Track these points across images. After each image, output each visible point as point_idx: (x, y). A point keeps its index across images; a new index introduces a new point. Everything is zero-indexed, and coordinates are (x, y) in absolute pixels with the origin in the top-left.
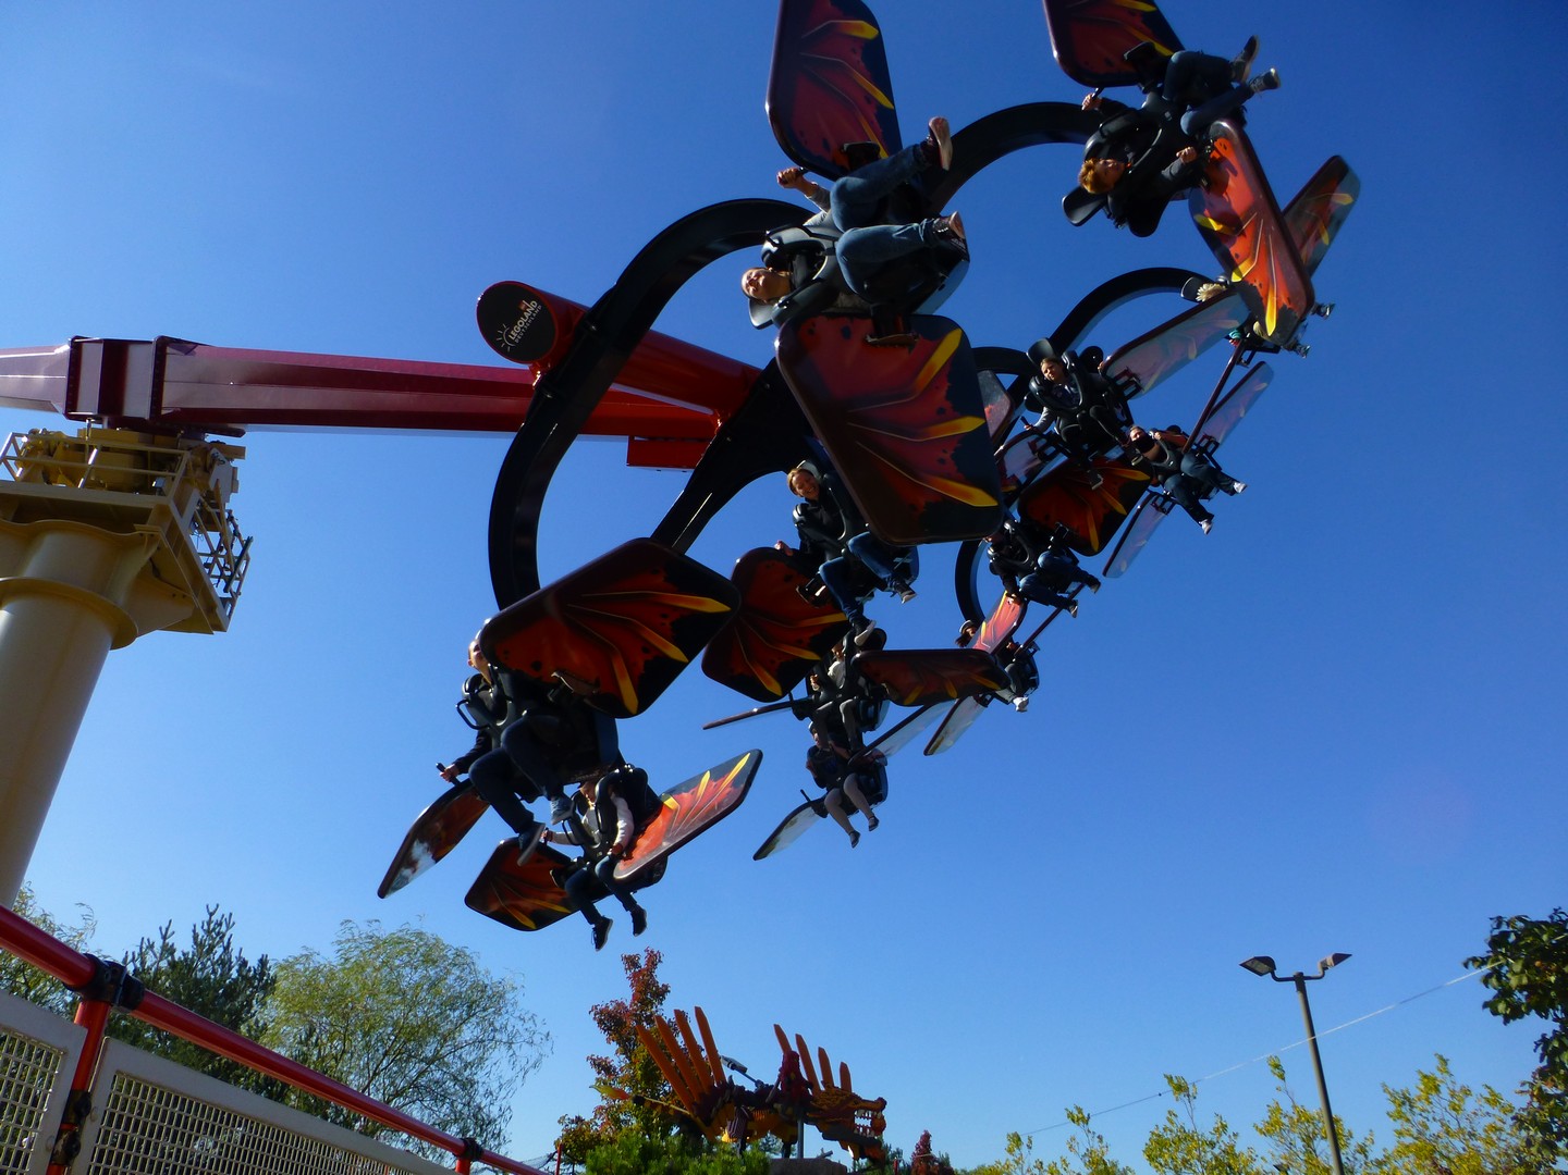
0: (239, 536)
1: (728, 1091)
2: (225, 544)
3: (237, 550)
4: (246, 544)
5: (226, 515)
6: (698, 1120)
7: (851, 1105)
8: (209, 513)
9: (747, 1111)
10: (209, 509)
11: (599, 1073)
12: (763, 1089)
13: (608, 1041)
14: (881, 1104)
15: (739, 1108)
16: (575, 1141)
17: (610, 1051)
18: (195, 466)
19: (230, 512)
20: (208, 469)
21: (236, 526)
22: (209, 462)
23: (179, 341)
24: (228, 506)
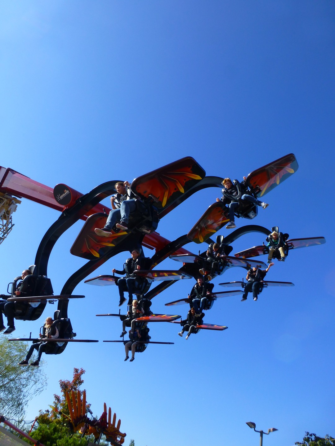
0: (11, 223)
1: (84, 418)
2: (7, 224)
3: (10, 226)
4: (13, 225)
5: (10, 217)
6: (74, 424)
7: (116, 433)
8: (6, 216)
9: (88, 425)
10: (6, 215)
11: (56, 400)
12: (95, 420)
13: (61, 391)
14: (125, 435)
15: (86, 424)
16: (42, 418)
17: (61, 395)
18: (7, 203)
19: (11, 216)
20: (10, 205)
21: (11, 220)
22: (11, 203)
23: (13, 170)
24: (11, 215)
